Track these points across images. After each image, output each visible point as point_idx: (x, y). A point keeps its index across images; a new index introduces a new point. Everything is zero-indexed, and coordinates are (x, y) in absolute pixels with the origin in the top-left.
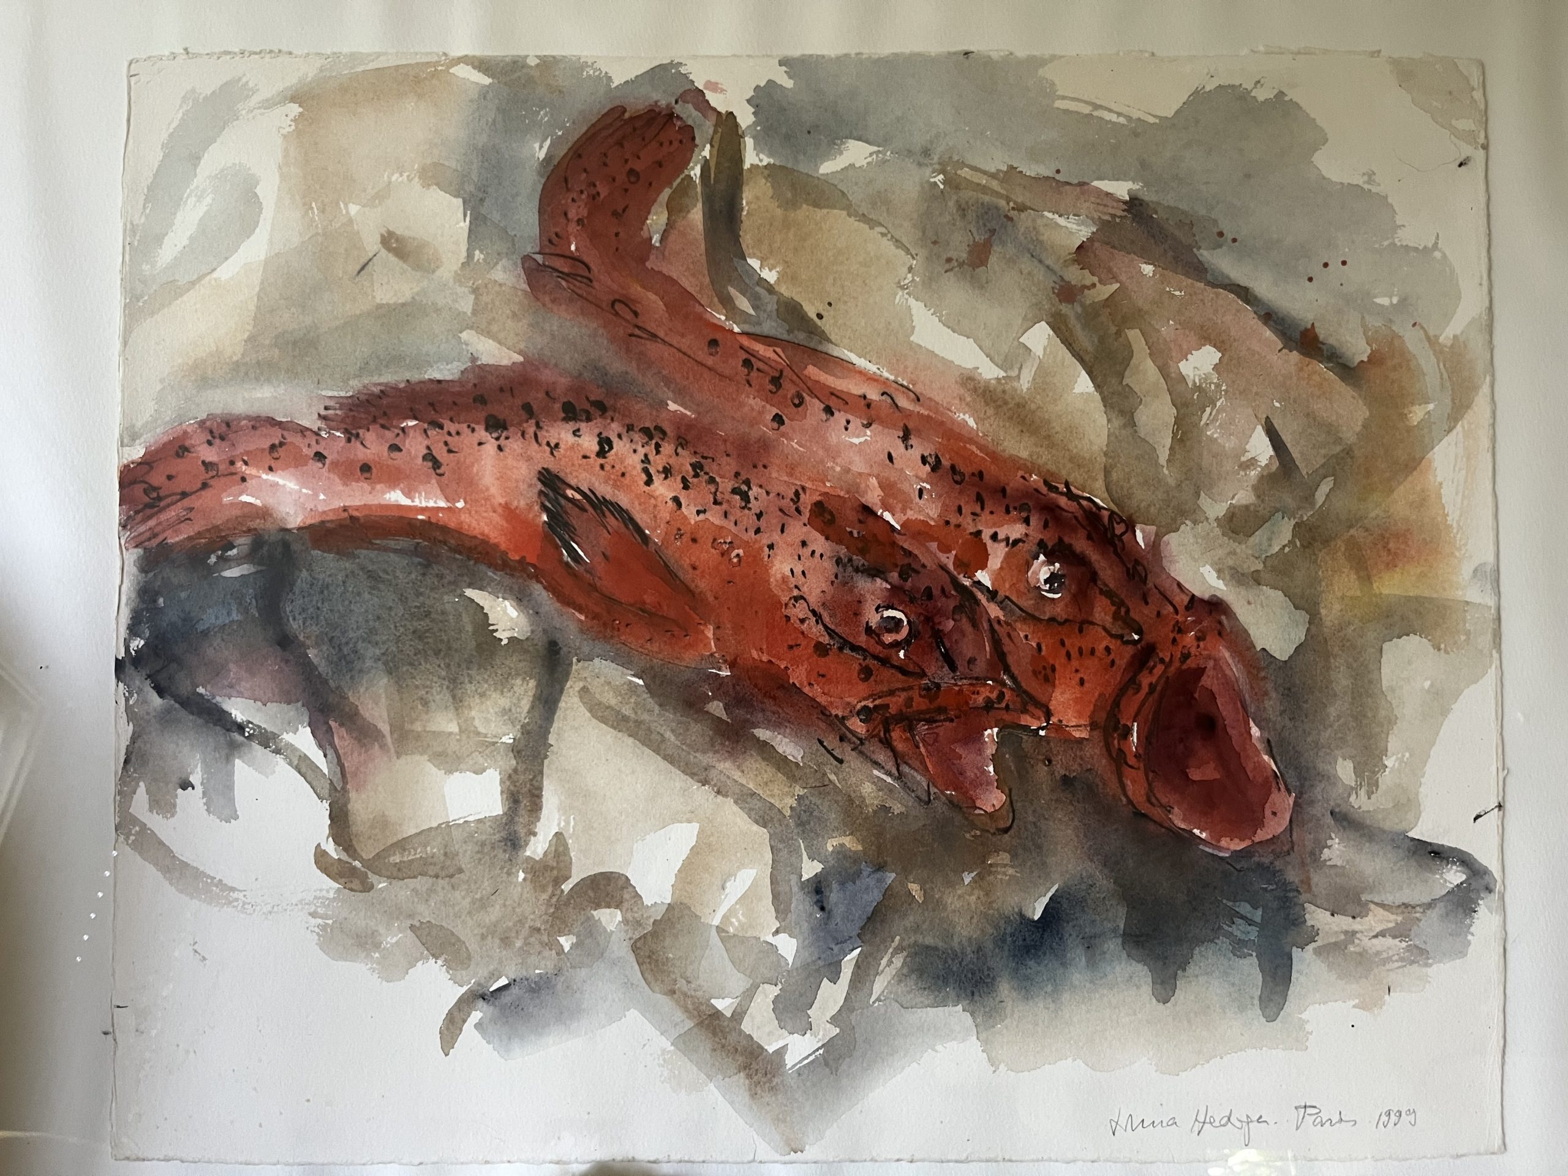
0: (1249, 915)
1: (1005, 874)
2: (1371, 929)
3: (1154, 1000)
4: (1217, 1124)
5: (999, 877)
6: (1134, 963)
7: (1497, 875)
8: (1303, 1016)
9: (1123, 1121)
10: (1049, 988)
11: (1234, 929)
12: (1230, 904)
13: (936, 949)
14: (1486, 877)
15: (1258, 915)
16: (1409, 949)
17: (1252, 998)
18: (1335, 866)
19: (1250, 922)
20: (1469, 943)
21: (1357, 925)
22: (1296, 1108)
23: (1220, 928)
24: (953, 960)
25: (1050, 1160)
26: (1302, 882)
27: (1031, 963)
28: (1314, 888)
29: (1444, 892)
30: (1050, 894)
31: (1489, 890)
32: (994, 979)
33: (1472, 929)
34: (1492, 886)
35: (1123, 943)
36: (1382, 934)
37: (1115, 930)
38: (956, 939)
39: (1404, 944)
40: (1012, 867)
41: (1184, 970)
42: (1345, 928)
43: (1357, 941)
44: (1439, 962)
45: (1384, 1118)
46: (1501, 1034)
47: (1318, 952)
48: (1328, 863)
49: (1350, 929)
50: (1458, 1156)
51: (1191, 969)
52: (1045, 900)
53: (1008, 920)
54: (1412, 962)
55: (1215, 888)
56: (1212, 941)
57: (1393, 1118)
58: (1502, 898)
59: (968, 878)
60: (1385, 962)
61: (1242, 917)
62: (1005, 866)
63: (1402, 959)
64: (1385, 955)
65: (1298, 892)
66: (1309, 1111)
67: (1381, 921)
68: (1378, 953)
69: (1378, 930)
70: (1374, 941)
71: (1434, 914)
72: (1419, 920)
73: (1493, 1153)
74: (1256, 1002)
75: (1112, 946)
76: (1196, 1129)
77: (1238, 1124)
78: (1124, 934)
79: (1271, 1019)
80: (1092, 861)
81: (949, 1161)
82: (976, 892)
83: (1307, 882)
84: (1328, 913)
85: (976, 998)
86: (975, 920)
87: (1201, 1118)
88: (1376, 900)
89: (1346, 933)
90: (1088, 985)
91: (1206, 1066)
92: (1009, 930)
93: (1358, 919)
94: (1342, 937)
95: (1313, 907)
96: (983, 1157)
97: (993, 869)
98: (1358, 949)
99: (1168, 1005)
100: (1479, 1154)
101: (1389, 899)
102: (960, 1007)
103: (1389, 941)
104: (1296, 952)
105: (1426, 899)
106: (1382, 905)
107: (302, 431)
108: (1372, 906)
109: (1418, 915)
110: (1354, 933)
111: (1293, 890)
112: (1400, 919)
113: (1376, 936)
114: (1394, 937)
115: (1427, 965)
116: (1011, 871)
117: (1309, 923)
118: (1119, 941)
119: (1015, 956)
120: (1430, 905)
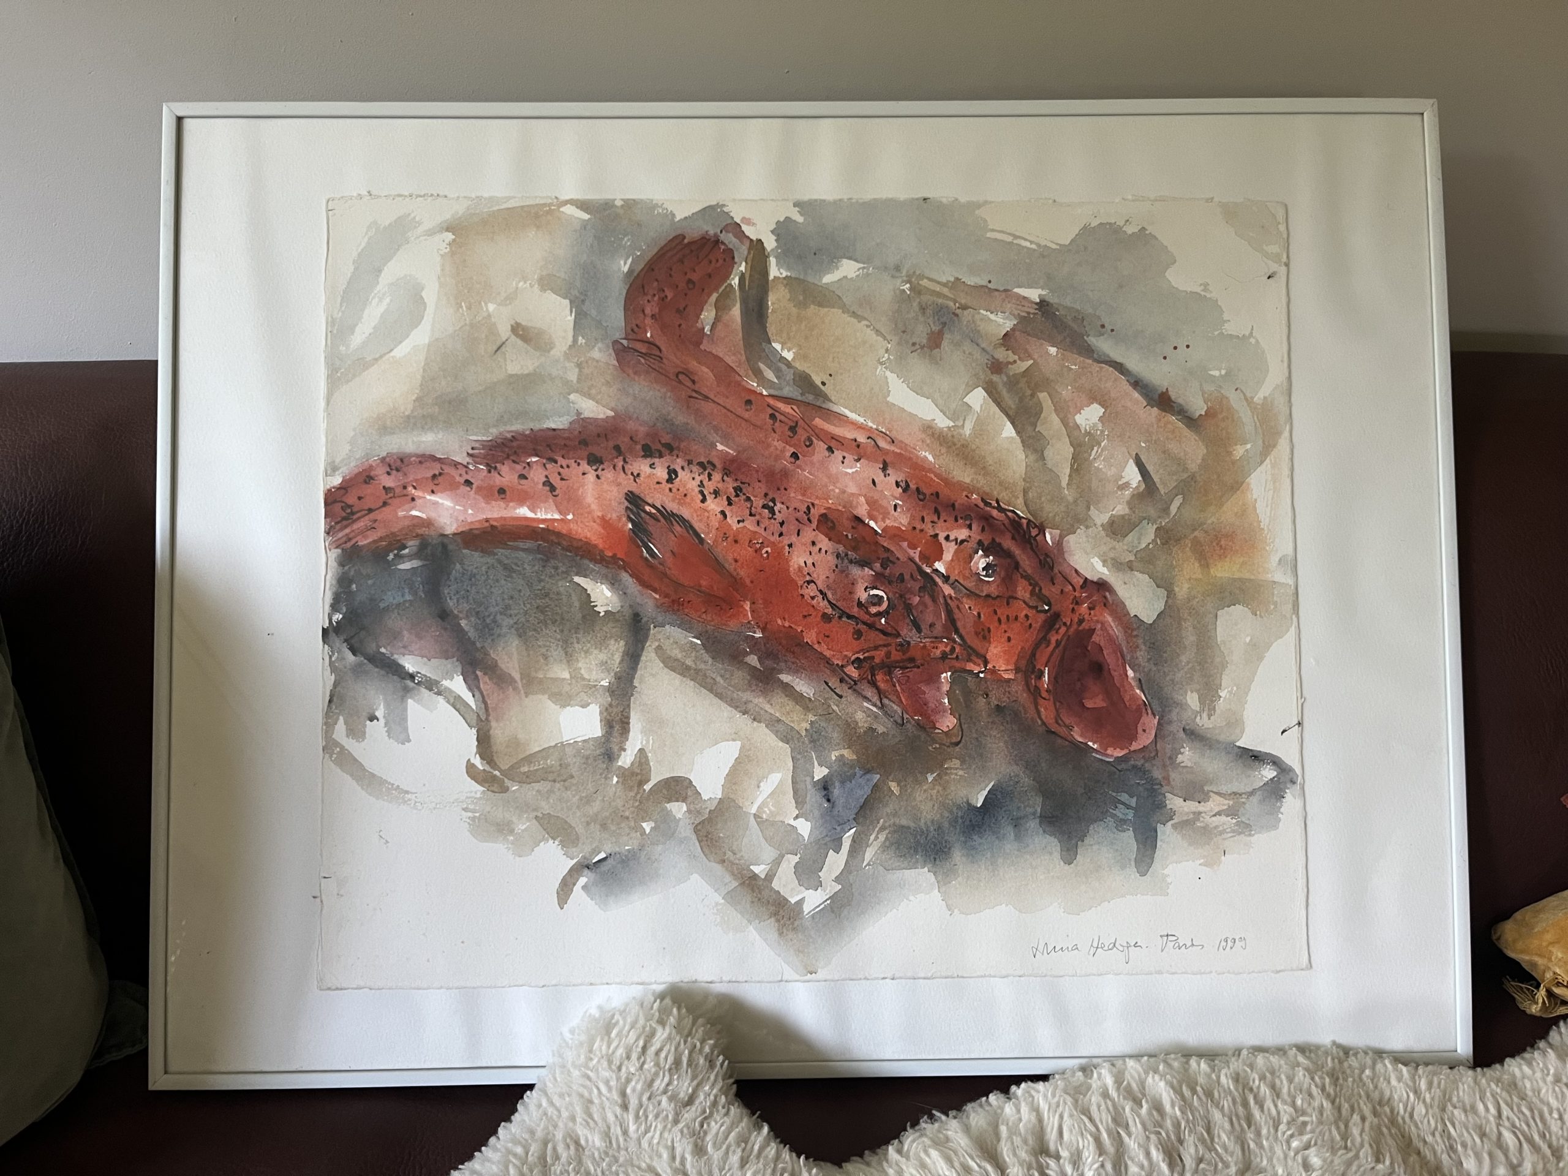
0: (1127, 802)
1: (956, 774)
2: (1211, 811)
3: (1062, 863)
4: (1106, 948)
5: (953, 777)
6: (1048, 836)
7: (1298, 771)
8: (1166, 872)
9: (1041, 948)
10: (989, 855)
11: (1116, 812)
12: (1114, 794)
13: (909, 828)
14: (1291, 773)
15: (1133, 802)
16: (1238, 824)
17: (1130, 860)
18: (1186, 767)
19: (1128, 807)
20: (1280, 820)
21: (1201, 807)
22: (1161, 936)
23: (1107, 811)
24: (921, 835)
25: (990, 976)
26: (1164, 778)
27: (975, 837)
28: (1172, 783)
29: (1262, 784)
30: (988, 789)
31: (1293, 782)
32: (950, 849)
33: (1282, 810)
34: (1295, 779)
35: (1040, 823)
36: (1219, 814)
37: (1034, 814)
38: (923, 821)
39: (1234, 821)
40: (962, 769)
41: (1083, 841)
42: (1194, 809)
43: (1201, 819)
44: (1260, 833)
45: (1223, 944)
46: (1305, 884)
47: (1174, 826)
48: (1182, 765)
49: (1197, 810)
50: (1278, 972)
51: (1087, 840)
52: (985, 793)
53: (959, 807)
54: (1240, 833)
55: (1104, 783)
56: (1101, 820)
57: (1230, 944)
58: (1303, 788)
59: (930, 778)
60: (1221, 833)
61: (1123, 804)
62: (956, 769)
63: (1233, 831)
64: (1221, 828)
65: (1161, 785)
66: (1170, 938)
67: (1219, 805)
68: (1216, 827)
69: (1217, 810)
70: (1214, 819)
71: (1255, 799)
72: (1244, 803)
73: (1302, 970)
74: (1133, 863)
75: (1032, 826)
76: (1092, 953)
77: (1121, 949)
78: (1041, 816)
79: (1143, 874)
80: (1017, 765)
81: (919, 978)
82: (937, 787)
83: (1167, 778)
84: (1182, 800)
85: (938, 862)
86: (936, 808)
87: (1095, 945)
88: (1215, 790)
89: (1194, 813)
90: (1016, 852)
91: (1099, 907)
92: (960, 814)
93: (1202, 804)
94: (1191, 816)
95: (1172, 796)
96: (944, 974)
97: (949, 772)
98: (1202, 824)
99: (1072, 865)
100: (1292, 970)
101: (1224, 789)
102: (926, 869)
103: (1223, 818)
104: (1160, 827)
105: (1249, 789)
106: (1218, 794)
107: (455, 465)
108: (1211, 794)
109: (1243, 800)
110: (1200, 813)
111: (1158, 784)
112: (1231, 803)
113: (1215, 815)
114: (1227, 816)
115: (1250, 835)
116: (961, 773)
117: (1169, 807)
118: (1038, 821)
119: (964, 832)
120: (1252, 793)
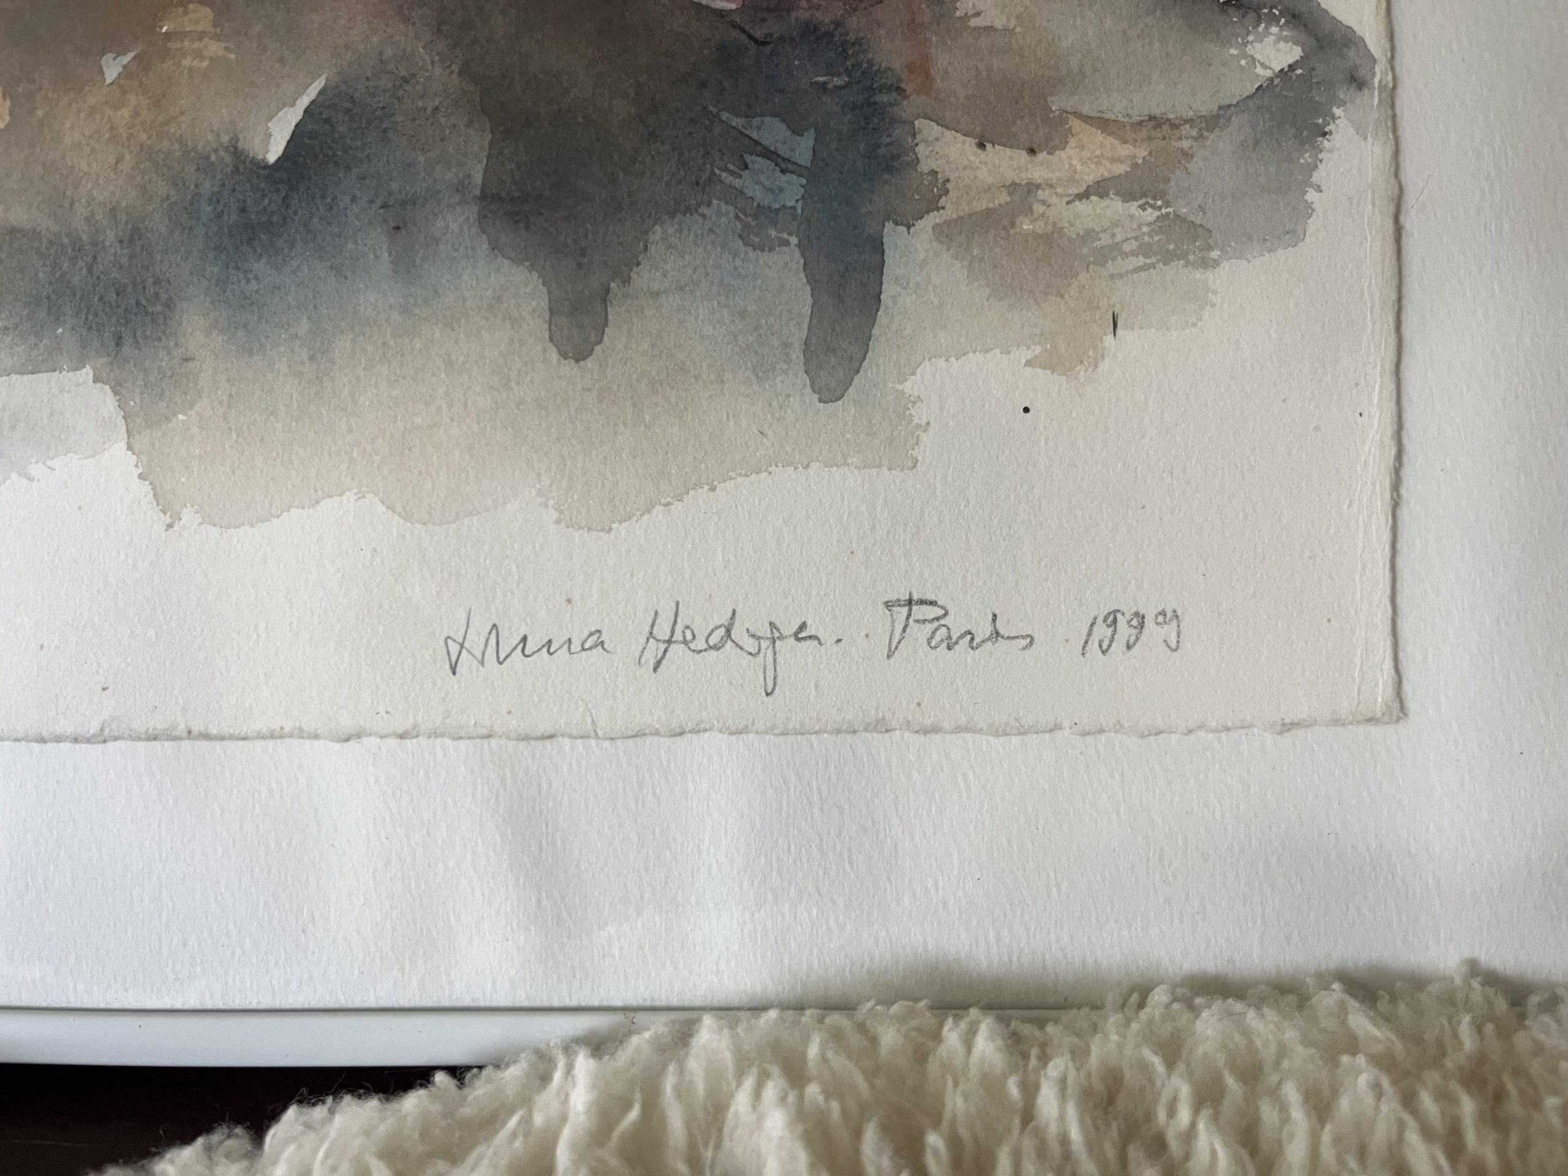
0: (782, 150)
1: (199, 55)
2: (1071, 180)
3: (554, 355)
4: (701, 644)
5: (186, 62)
6: (507, 262)
7: (1374, 42)
8: (907, 387)
9: (475, 641)
10: (304, 326)
11: (746, 183)
12: (738, 122)
13: (34, 234)
14: (1351, 53)
15: (802, 149)
16: (1164, 225)
17: (786, 345)
18: (990, 29)
19: (783, 164)
20: (1309, 209)
21: (1039, 169)
22: (888, 605)
23: (712, 179)
24: (73, 260)
25: (300, 734)
26: (910, 67)
27: (258, 266)
28: (939, 83)
29: (1250, 89)
30: (304, 102)
31: (1357, 82)
32: (169, 305)
33: (1316, 177)
34: (1363, 72)
35: (482, 218)
36: (1099, 189)
37: (460, 187)
38: (81, 210)
39: (1151, 215)
40: (217, 37)
41: (627, 281)
42: (1010, 176)
43: (1038, 208)
44: (1239, 255)
45: (1102, 631)
46: (1390, 431)
47: (944, 234)
48: (974, 22)
49: (1024, 177)
50: (1287, 727)
51: (643, 277)
52: (292, 116)
53: (204, 165)
54: (1169, 258)
55: (703, 85)
56: (688, 210)
57: (1124, 631)
58: (1390, 96)
59: (112, 68)
60: (1104, 256)
61: (769, 154)
62: (201, 35)
63: (1145, 250)
64: (1105, 240)
65: (900, 90)
66: (919, 612)
67: (1098, 160)
68: (1088, 236)
69: (1091, 179)
70: (1080, 206)
71: (1224, 141)
72: (1187, 155)
73: (1370, 720)
74: (797, 355)
75: (454, 227)
76: (650, 658)
77: (750, 644)
78: (483, 197)
79: (830, 394)
80: (406, 20)
81: (58, 739)
82: (132, 100)
83: (922, 69)
84: (970, 143)
85: (127, 349)
86: (126, 165)
87: (662, 631)
88: (1085, 110)
89: (1013, 188)
90: (396, 317)
91: (677, 508)
92: (206, 187)
93: (1042, 156)
94: (1004, 198)
95: (936, 129)
96: (139, 726)
97: (174, 45)
98: (1040, 227)
99: (589, 363)
100: (1337, 722)
101: (1116, 106)
102: (87, 373)
103: (1114, 207)
104: (894, 238)
105: (1205, 106)
106: (1102, 123)
108: (1075, 123)
109: (1185, 144)
110: (1032, 187)
111: (889, 89)
112: (1142, 152)
113: (1083, 196)
114: (1128, 196)
115: (1206, 264)
116: (214, 48)
117: (924, 167)
118: (473, 211)
119: (219, 248)
120: (1213, 121)
